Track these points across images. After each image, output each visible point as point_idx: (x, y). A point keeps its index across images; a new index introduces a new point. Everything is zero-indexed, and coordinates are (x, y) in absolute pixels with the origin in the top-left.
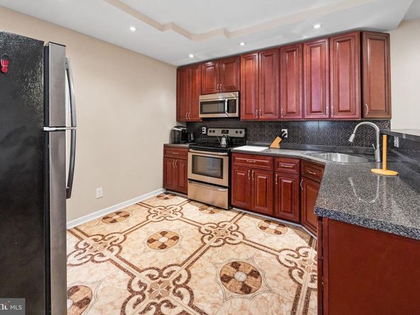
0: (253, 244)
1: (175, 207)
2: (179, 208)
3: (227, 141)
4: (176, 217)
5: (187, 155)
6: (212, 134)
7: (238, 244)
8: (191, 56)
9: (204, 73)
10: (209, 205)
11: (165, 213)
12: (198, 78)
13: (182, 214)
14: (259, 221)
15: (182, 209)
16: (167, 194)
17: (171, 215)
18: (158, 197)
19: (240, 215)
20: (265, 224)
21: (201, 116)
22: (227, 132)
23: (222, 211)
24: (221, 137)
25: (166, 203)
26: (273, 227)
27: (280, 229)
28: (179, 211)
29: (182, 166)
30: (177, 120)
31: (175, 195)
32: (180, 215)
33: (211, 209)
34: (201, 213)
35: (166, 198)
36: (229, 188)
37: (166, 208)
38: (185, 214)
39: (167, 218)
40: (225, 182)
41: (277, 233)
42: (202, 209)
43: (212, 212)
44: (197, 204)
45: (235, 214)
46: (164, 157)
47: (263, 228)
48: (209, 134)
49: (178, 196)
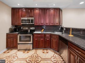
0: (44, 59)
1: (13, 55)
2: (15, 55)
3: (30, 31)
4: (15, 59)
5: (17, 36)
6: (25, 29)
7: (41, 61)
8: (19, 5)
9: (22, 11)
10: (26, 50)
11: (10, 59)
12: (20, 12)
13: (17, 57)
14: (42, 50)
15: (16, 55)
16: (8, 50)
17: (13, 59)
18: (4, 52)
19: (36, 50)
20: (43, 51)
21: (22, 24)
22: (30, 28)
23: (31, 51)
24: (28, 30)
25: (9, 54)
26: (45, 51)
27: (47, 51)
28: (16, 56)
29: (15, 40)
30: (12, 25)
31: (12, 50)
32: (16, 58)
33: (27, 51)
34: (24, 54)
35: (8, 52)
36: (33, 44)
37: (9, 57)
38: (18, 56)
39: (11, 61)
40: (31, 42)
41: (47, 52)
42: (24, 52)
43: (28, 52)
44: (21, 51)
45: (35, 51)
46: (7, 38)
47: (44, 52)
48: (24, 29)
49: (13, 50)
